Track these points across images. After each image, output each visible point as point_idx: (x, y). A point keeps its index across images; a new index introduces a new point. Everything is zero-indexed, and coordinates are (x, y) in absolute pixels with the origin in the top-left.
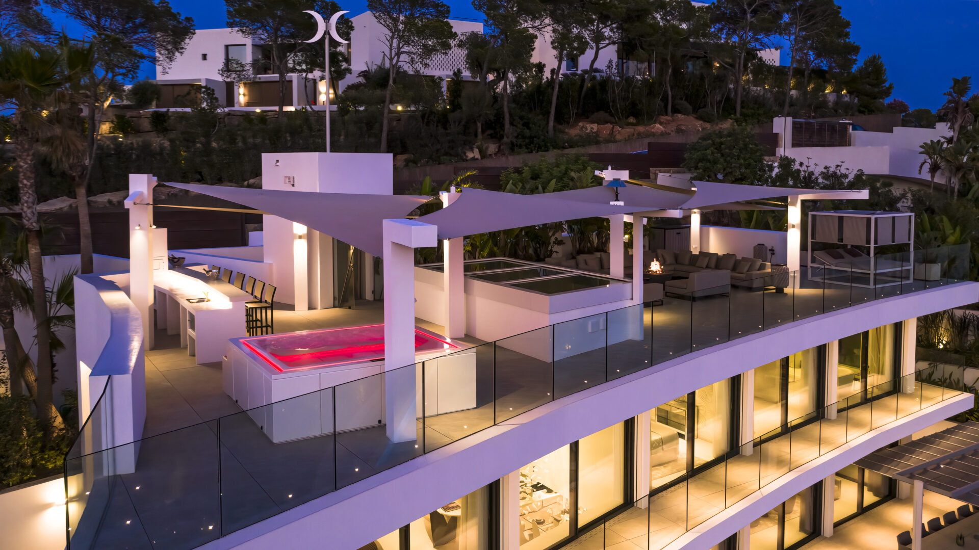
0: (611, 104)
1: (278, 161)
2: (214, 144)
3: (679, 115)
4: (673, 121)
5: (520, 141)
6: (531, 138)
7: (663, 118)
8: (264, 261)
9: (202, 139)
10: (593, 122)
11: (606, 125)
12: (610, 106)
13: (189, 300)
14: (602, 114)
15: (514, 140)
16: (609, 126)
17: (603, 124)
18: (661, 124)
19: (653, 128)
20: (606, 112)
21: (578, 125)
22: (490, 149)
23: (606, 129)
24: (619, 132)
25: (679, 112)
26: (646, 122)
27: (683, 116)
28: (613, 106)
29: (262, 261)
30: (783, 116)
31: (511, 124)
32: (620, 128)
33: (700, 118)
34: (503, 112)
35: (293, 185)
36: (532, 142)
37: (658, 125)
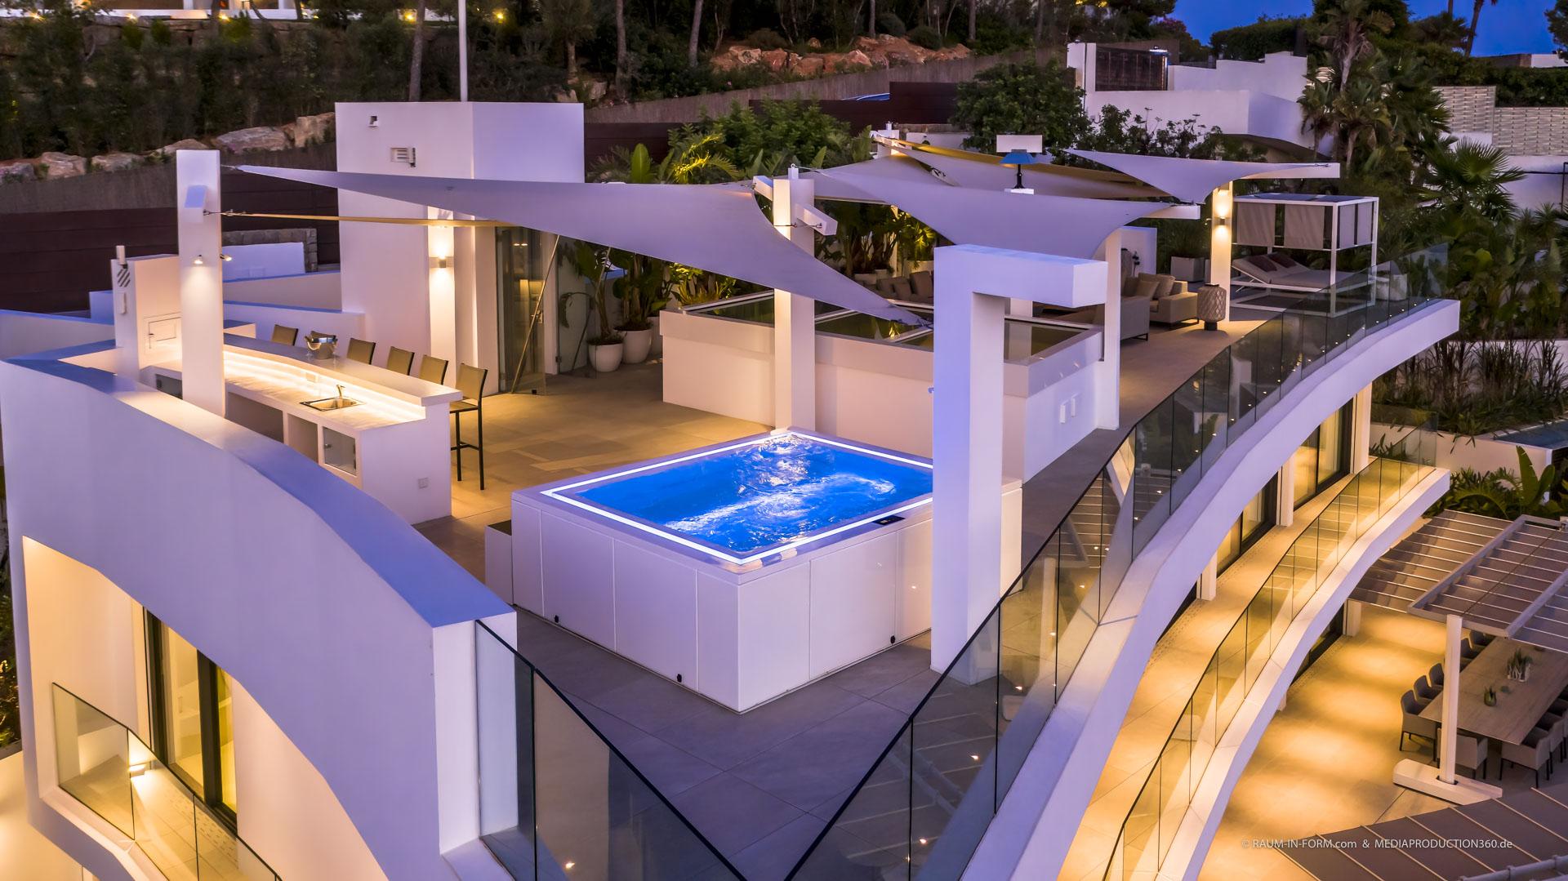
0: (782, 17)
1: (375, 118)
2: (89, 82)
3: (887, 37)
4: (878, 46)
5: (647, 78)
6: (667, 72)
7: (864, 41)
8: (343, 310)
9: (65, 70)
10: (753, 46)
11: (776, 52)
12: (780, 19)
13: (307, 404)
14: (766, 33)
15: (637, 76)
16: (781, 53)
17: (770, 50)
18: (863, 50)
19: (853, 56)
20: (773, 30)
21: (728, 51)
22: (594, 91)
23: (777, 58)
24: (799, 64)
25: (887, 32)
26: (838, 47)
27: (893, 39)
28: (784, 19)
29: (339, 311)
30: (1081, 41)
31: (629, 48)
32: (800, 56)
33: (917, 41)
34: (615, 29)
35: (413, 165)
36: (668, 79)
37: (859, 53)
